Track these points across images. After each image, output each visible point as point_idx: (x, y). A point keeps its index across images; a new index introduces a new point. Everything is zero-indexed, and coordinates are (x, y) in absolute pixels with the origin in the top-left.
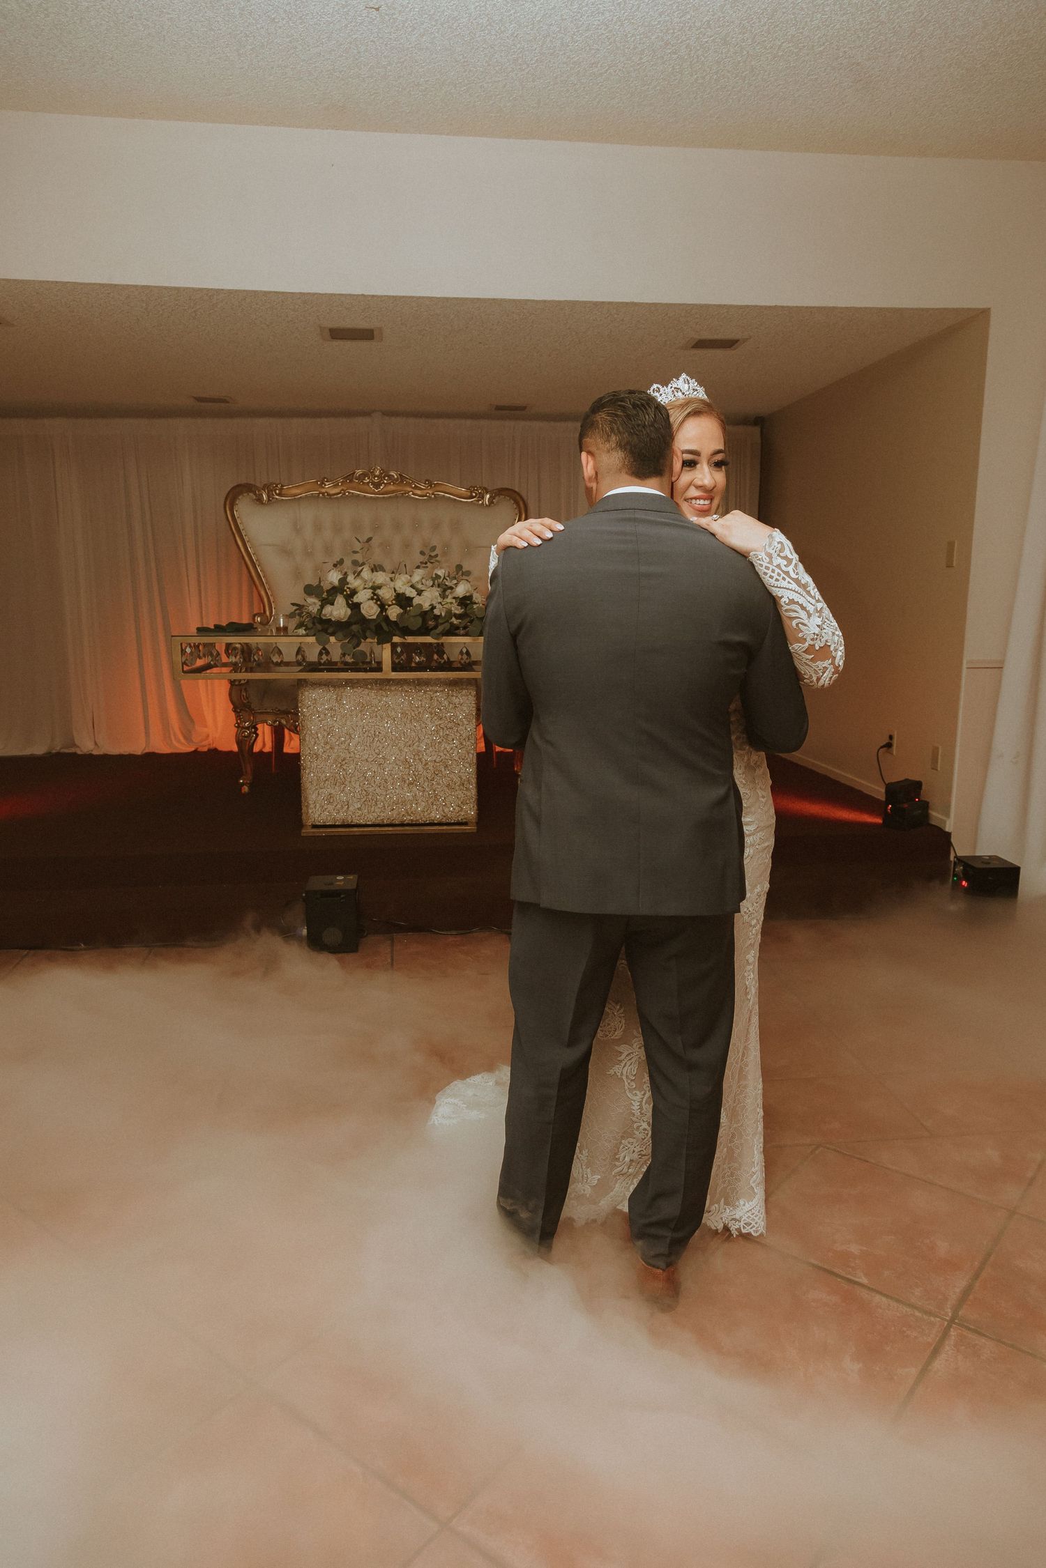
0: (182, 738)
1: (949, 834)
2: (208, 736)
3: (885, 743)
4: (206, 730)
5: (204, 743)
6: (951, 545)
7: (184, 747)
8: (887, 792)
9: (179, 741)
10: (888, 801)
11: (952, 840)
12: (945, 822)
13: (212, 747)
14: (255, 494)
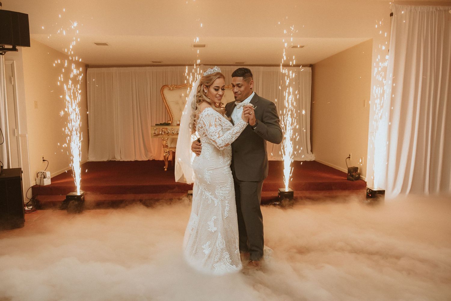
0: (145, 157)
1: (366, 182)
2: (152, 156)
3: (348, 157)
4: (152, 154)
5: (151, 158)
6: (364, 101)
7: (145, 159)
8: (348, 170)
9: (144, 157)
10: (348, 173)
11: (367, 184)
12: (365, 179)
13: (153, 159)
14: (169, 87)
